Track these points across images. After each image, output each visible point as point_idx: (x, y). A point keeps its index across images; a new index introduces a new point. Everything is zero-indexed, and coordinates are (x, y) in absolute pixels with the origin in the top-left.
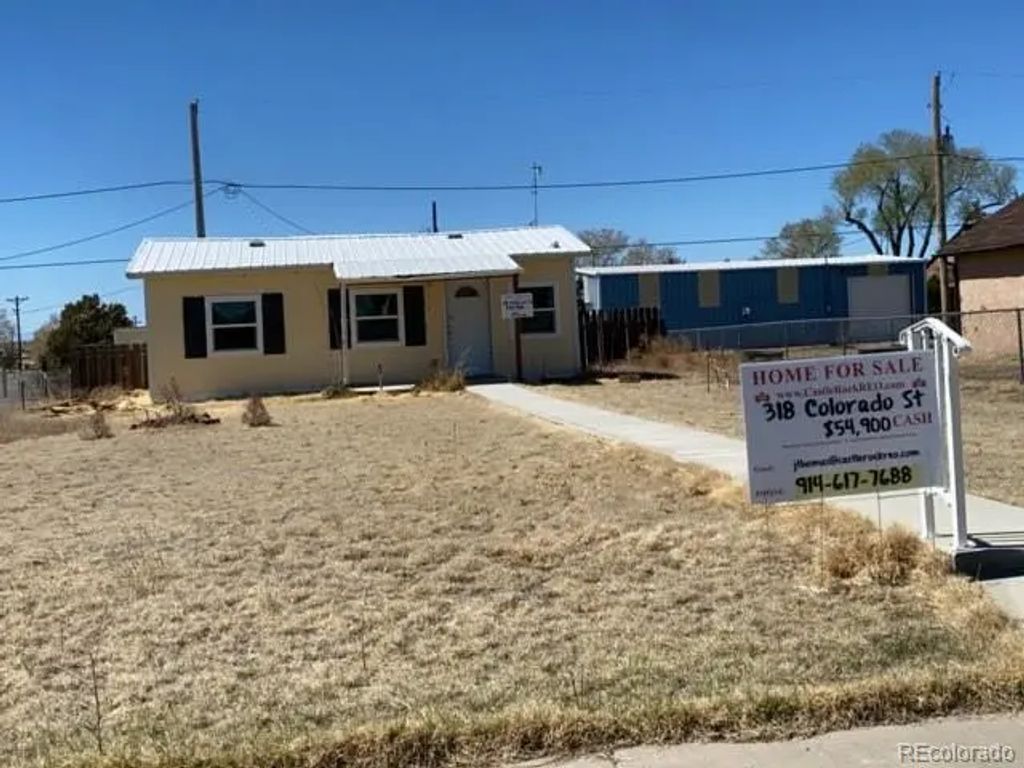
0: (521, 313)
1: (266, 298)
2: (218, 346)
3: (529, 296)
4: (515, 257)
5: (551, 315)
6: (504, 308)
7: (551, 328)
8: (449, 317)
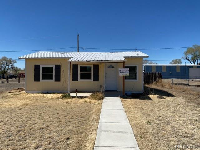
0: (125, 74)
1: (56, 66)
2: (43, 79)
3: (128, 69)
4: (125, 57)
5: (135, 75)
6: (119, 72)
7: (135, 78)
8: (106, 74)
